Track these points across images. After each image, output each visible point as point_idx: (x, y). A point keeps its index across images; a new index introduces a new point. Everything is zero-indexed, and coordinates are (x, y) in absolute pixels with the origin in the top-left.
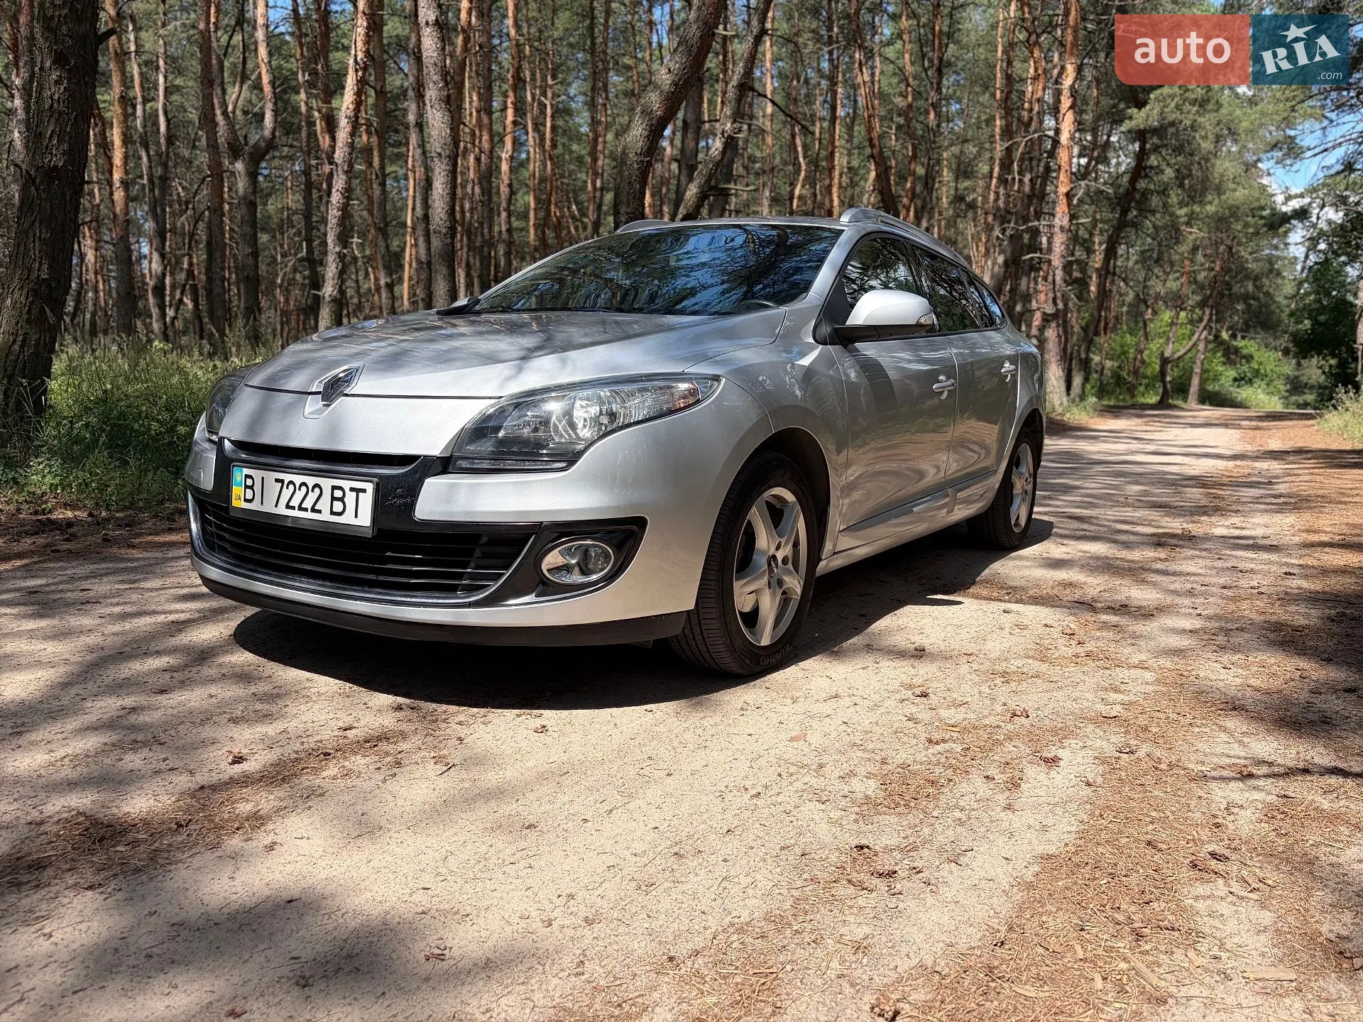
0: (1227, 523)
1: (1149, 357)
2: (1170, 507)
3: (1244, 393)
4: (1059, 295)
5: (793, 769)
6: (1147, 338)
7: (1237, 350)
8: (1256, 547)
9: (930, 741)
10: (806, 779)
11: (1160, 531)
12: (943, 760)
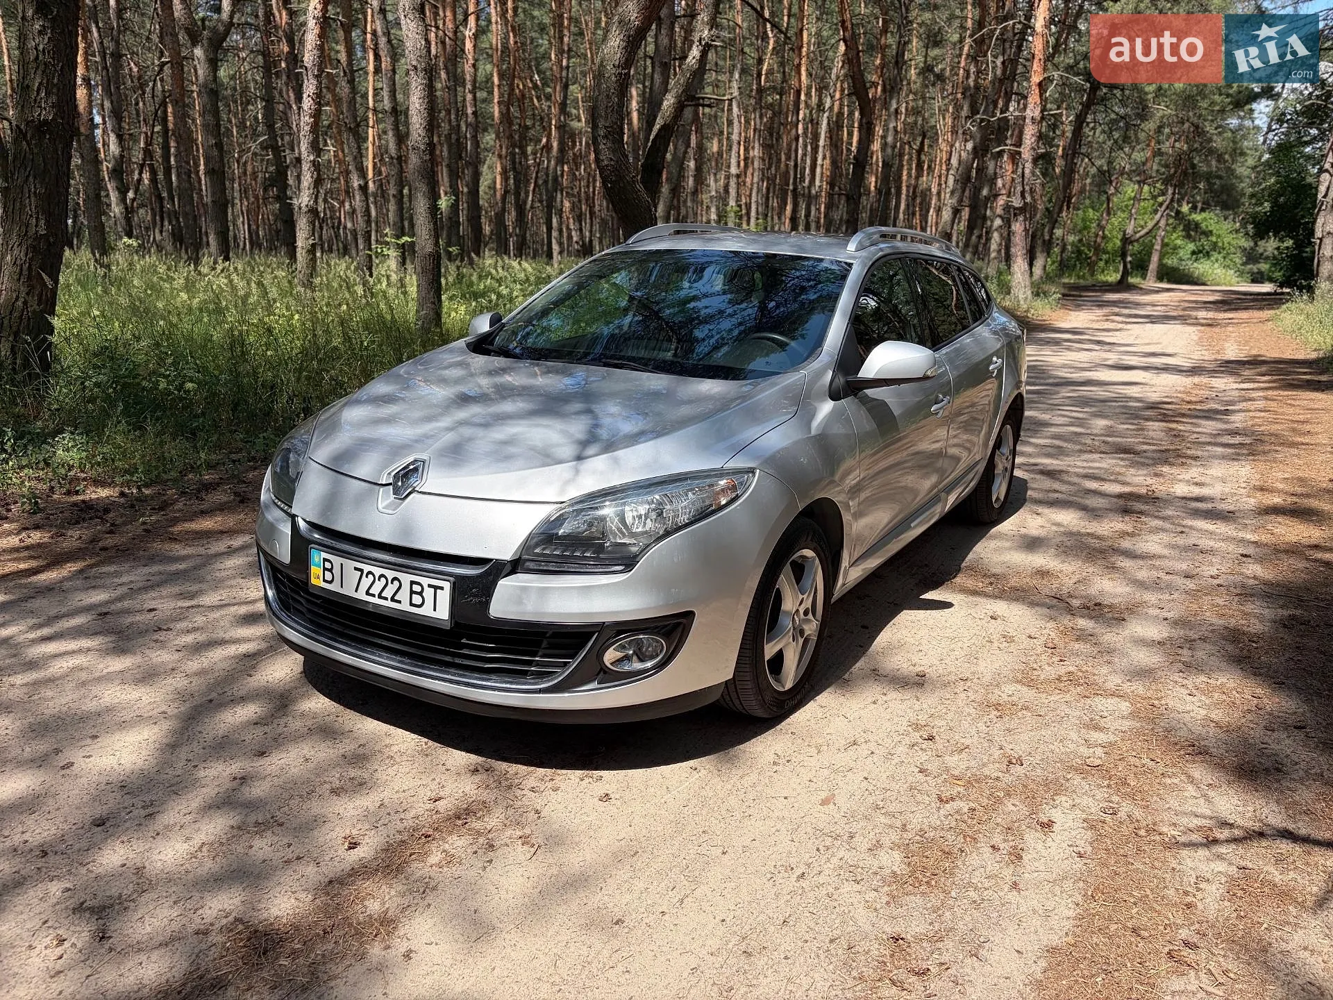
0: (1187, 477)
1: (1111, 232)
2: (1136, 453)
3: (1202, 267)
4: (1027, 188)
5: (828, 841)
6: (1109, 214)
7: (1197, 225)
8: (1214, 515)
9: (941, 800)
10: (841, 854)
11: (1127, 489)
12: (953, 824)
